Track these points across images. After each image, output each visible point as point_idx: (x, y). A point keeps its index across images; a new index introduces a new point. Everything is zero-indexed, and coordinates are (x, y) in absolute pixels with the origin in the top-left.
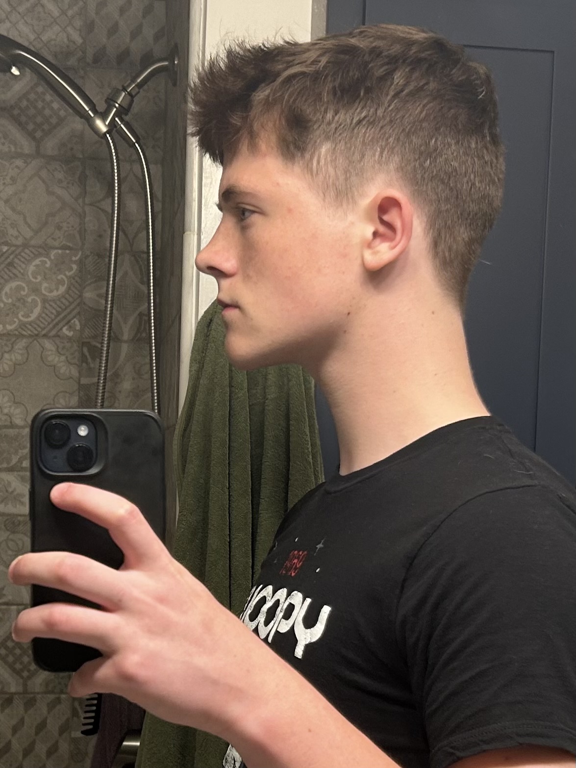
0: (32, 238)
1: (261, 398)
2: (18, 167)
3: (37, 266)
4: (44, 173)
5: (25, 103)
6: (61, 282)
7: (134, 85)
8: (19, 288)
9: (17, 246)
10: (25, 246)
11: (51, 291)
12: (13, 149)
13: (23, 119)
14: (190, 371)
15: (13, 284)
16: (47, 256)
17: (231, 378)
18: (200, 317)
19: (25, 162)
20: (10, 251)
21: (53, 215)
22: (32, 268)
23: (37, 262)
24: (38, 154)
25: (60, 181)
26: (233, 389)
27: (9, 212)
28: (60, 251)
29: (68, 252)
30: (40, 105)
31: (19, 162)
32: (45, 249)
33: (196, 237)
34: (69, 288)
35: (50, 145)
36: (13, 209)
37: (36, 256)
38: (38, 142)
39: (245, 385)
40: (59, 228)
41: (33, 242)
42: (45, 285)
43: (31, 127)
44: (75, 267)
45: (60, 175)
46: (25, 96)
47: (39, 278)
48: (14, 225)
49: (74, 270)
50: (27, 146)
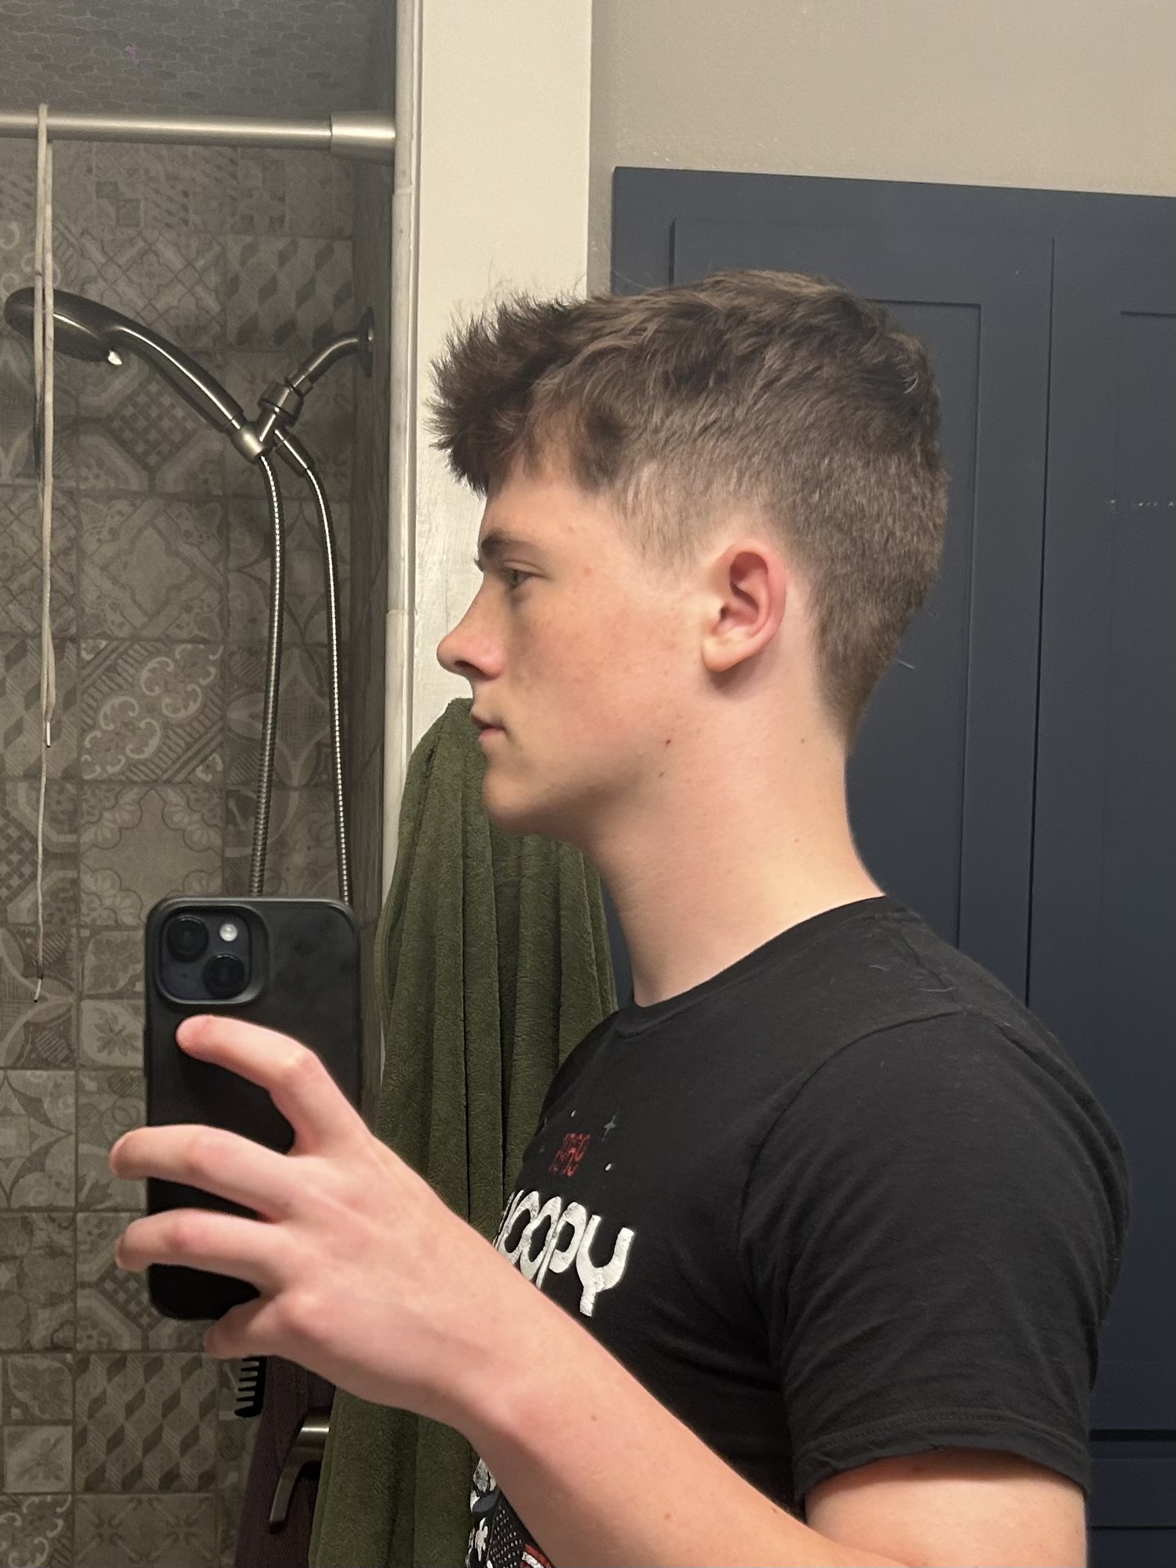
0: (144, 626)
1: (513, 874)
2: (120, 513)
3: (153, 671)
4: (161, 522)
5: (129, 411)
6: (193, 695)
7: (303, 377)
8: (125, 707)
9: (123, 640)
10: (134, 638)
11: (176, 710)
12: (112, 484)
13: (128, 435)
14: (400, 833)
15: (117, 701)
16: (169, 653)
17: (465, 842)
18: (414, 747)
19: (133, 504)
20: (110, 648)
21: (177, 588)
22: (145, 674)
23: (153, 663)
24: (152, 491)
25: (188, 534)
26: (469, 861)
27: (107, 585)
28: (189, 646)
29: (202, 646)
30: (154, 412)
31: (122, 505)
32: (168, 642)
33: (406, 617)
34: (204, 705)
35: (172, 477)
36: (115, 580)
37: (151, 655)
38: (151, 472)
39: (489, 855)
40: (188, 609)
41: (145, 633)
42: (167, 700)
43: (140, 448)
44: (213, 670)
45: (187, 525)
46: (130, 399)
47: (158, 690)
48: (115, 607)
49: (212, 677)
50: (135, 480)
